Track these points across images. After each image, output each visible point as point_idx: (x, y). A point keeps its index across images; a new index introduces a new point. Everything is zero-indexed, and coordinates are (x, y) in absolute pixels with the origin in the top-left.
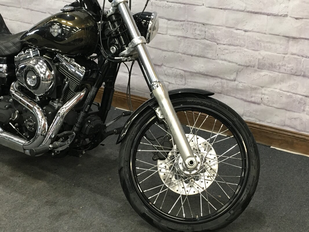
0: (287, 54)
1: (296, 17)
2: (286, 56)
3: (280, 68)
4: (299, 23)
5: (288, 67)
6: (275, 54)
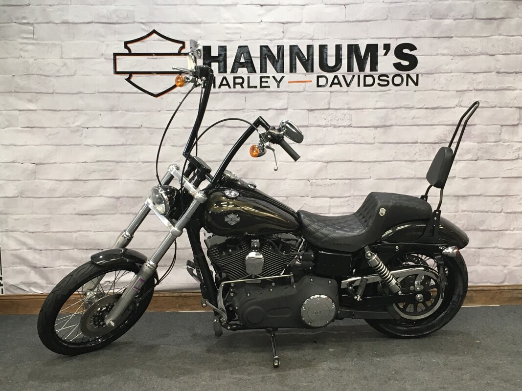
0: (457, 212)
2: (457, 214)
4: (466, 182)
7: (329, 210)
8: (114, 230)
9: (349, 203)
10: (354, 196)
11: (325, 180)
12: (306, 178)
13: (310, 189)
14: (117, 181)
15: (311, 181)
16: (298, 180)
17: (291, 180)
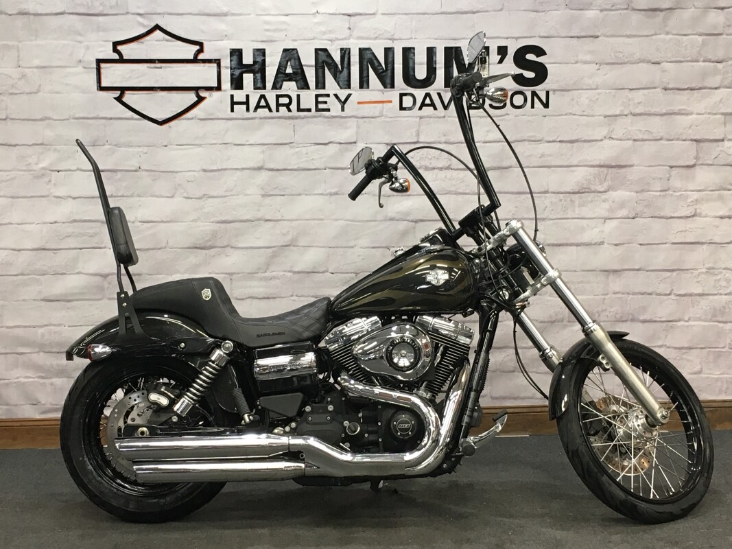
0: (607, 294)
1: (615, 243)
2: (606, 297)
3: (599, 315)
4: (620, 250)
5: (610, 312)
6: (592, 297)
12: (384, 245)
14: (103, 250)
15: (392, 249)
16: (373, 248)
17: (361, 248)
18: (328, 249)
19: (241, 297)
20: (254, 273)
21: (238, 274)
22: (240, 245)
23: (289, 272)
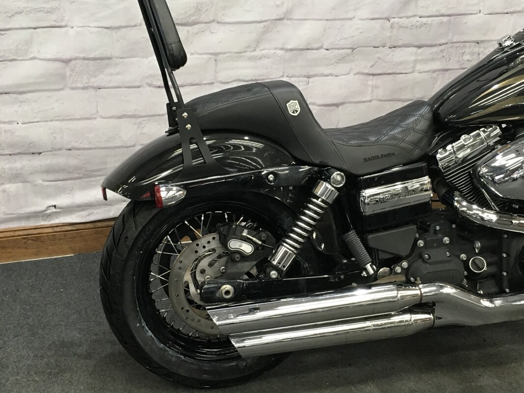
7: (414, 67)
8: (62, 118)
9: (444, 54)
10: (452, 43)
11: (413, 18)
12: (384, 16)
13: (389, 34)
14: (63, 29)
15: (392, 20)
16: (373, 19)
17: (361, 20)
18: (325, 22)
19: (226, 81)
20: (240, 53)
21: (224, 53)
22: (227, 20)
23: (282, 49)
